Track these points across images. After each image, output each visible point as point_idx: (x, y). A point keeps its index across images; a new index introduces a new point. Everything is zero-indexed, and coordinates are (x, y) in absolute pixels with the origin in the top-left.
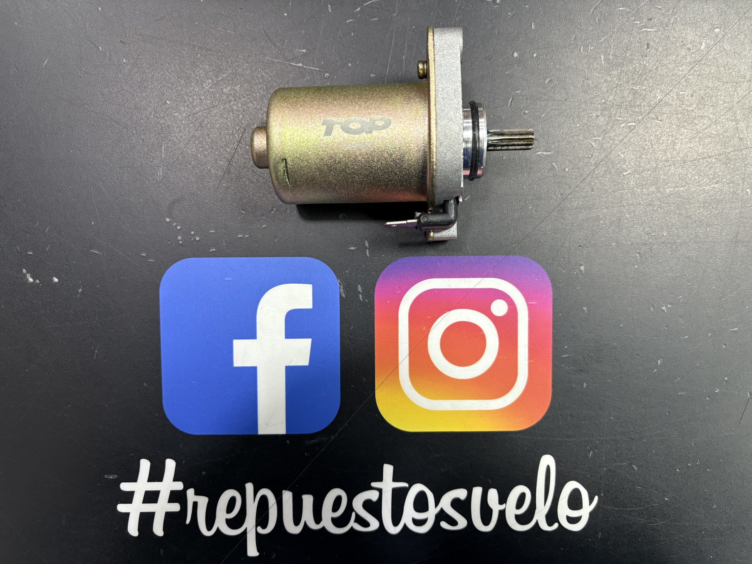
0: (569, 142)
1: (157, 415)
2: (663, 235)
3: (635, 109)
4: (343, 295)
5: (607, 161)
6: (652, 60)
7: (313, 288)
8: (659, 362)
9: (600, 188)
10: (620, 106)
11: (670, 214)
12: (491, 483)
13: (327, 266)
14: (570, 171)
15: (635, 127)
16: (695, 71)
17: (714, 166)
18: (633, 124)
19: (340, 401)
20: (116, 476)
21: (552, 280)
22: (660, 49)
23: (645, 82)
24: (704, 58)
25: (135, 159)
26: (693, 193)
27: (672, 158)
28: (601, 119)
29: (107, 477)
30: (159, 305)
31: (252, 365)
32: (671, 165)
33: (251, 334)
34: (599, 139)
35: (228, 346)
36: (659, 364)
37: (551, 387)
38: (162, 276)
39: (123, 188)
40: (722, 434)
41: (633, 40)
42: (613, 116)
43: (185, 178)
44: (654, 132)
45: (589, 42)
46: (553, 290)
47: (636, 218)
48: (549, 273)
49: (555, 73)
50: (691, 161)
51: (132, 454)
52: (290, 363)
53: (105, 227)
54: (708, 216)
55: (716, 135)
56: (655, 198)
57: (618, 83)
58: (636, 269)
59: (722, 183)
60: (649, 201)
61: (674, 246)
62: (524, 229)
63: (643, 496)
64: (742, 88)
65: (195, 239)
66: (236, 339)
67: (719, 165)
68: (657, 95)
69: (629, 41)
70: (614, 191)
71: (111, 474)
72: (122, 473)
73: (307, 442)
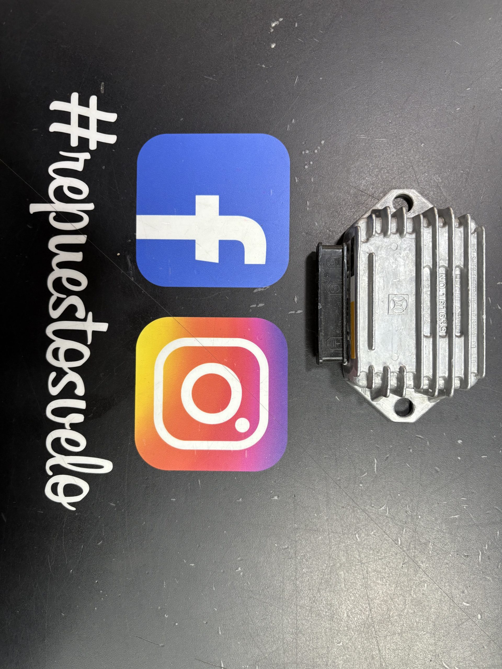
0: (384, 487)
1: (155, 129)
2: (304, 569)
3: (413, 545)
4: (255, 291)
5: (368, 520)
6: (455, 560)
7: (262, 265)
8: (193, 565)
9: (344, 514)
10: (415, 531)
11: (321, 575)
12: (89, 417)
13: (281, 277)
14: (360, 488)
15: (397, 544)
16: (444, 597)
17: (363, 613)
18: (399, 543)
19: (164, 286)
20: (103, 92)
21: (265, 472)
22: (464, 567)
23: (435, 554)
24: (456, 605)
25: (374, 116)
26: (339, 595)
27: (370, 576)
28: (404, 516)
29: (102, 85)
30: (250, 133)
31: (196, 211)
32: (364, 576)
33: (224, 211)
34: (387, 513)
35: (213, 191)
36: (190, 565)
37: (172, 470)
38: (275, 137)
39: (351, 104)
40: (128, 621)
41: (471, 543)
42: (406, 525)
43: (359, 157)
44: (393, 561)
45: (470, 505)
46: (257, 472)
47: (318, 545)
48: (271, 469)
49: (444, 475)
50: (367, 593)
51: (121, 107)
52: (197, 244)
53: (317, 88)
54: (319, 608)
55: (389, 615)
56: (336, 562)
57: (434, 529)
58: (274, 545)
59: (348, 620)
60: (333, 556)
61: (293, 578)
62: (311, 447)
63: (75, 551)
64: (429, 638)
65: (306, 165)
66: (219, 198)
67: (364, 618)
68: (424, 564)
69: (471, 540)
70: (342, 526)
71: (104, 88)
72: (105, 97)
73: (129, 257)
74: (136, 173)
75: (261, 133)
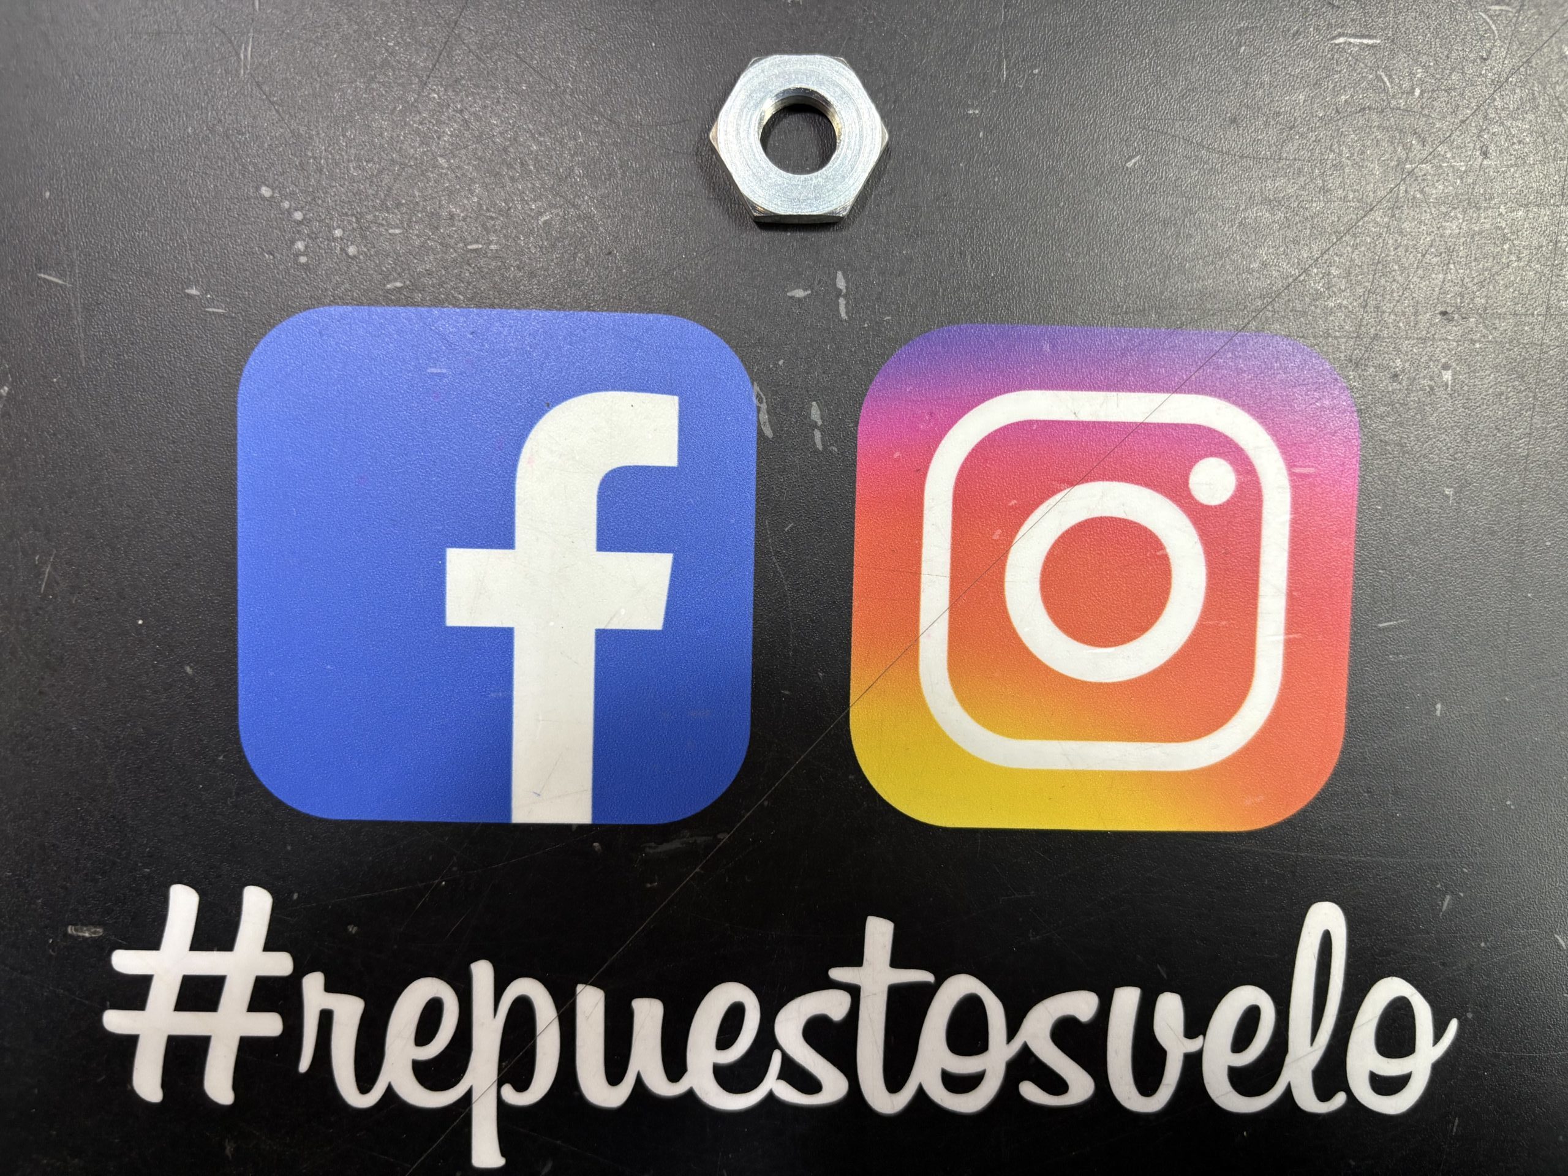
1: (221, 758)
4: (768, 432)
5: (1530, 75)
7: (680, 407)
12: (1165, 976)
13: (723, 344)
14: (1425, 96)
19: (749, 733)
20: (100, 931)
29: (75, 933)
30: (236, 439)
31: (498, 624)
33: (499, 533)
34: (1509, 8)
35: (432, 566)
38: (247, 357)
46: (1363, 435)
51: (148, 870)
52: (609, 623)
53: (80, 206)
65: (344, 251)
66: (455, 547)
70: (1543, 162)
71: (86, 925)
72: (116, 922)
73: (650, 847)
74: (370, 822)
75: (236, 402)
